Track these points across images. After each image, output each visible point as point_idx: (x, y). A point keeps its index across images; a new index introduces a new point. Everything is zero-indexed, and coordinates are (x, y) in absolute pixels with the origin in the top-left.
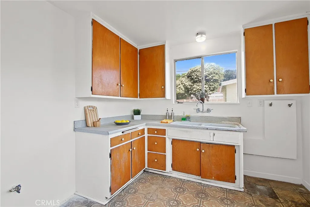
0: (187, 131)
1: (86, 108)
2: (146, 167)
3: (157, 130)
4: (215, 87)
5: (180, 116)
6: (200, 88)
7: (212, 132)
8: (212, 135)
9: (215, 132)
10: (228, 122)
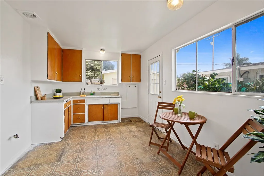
0: (97, 99)
1: (35, 87)
2: (72, 124)
3: (79, 100)
4: (98, 74)
5: (89, 93)
6: (88, 75)
7: (109, 99)
8: (109, 100)
9: (110, 98)
10: (113, 95)
